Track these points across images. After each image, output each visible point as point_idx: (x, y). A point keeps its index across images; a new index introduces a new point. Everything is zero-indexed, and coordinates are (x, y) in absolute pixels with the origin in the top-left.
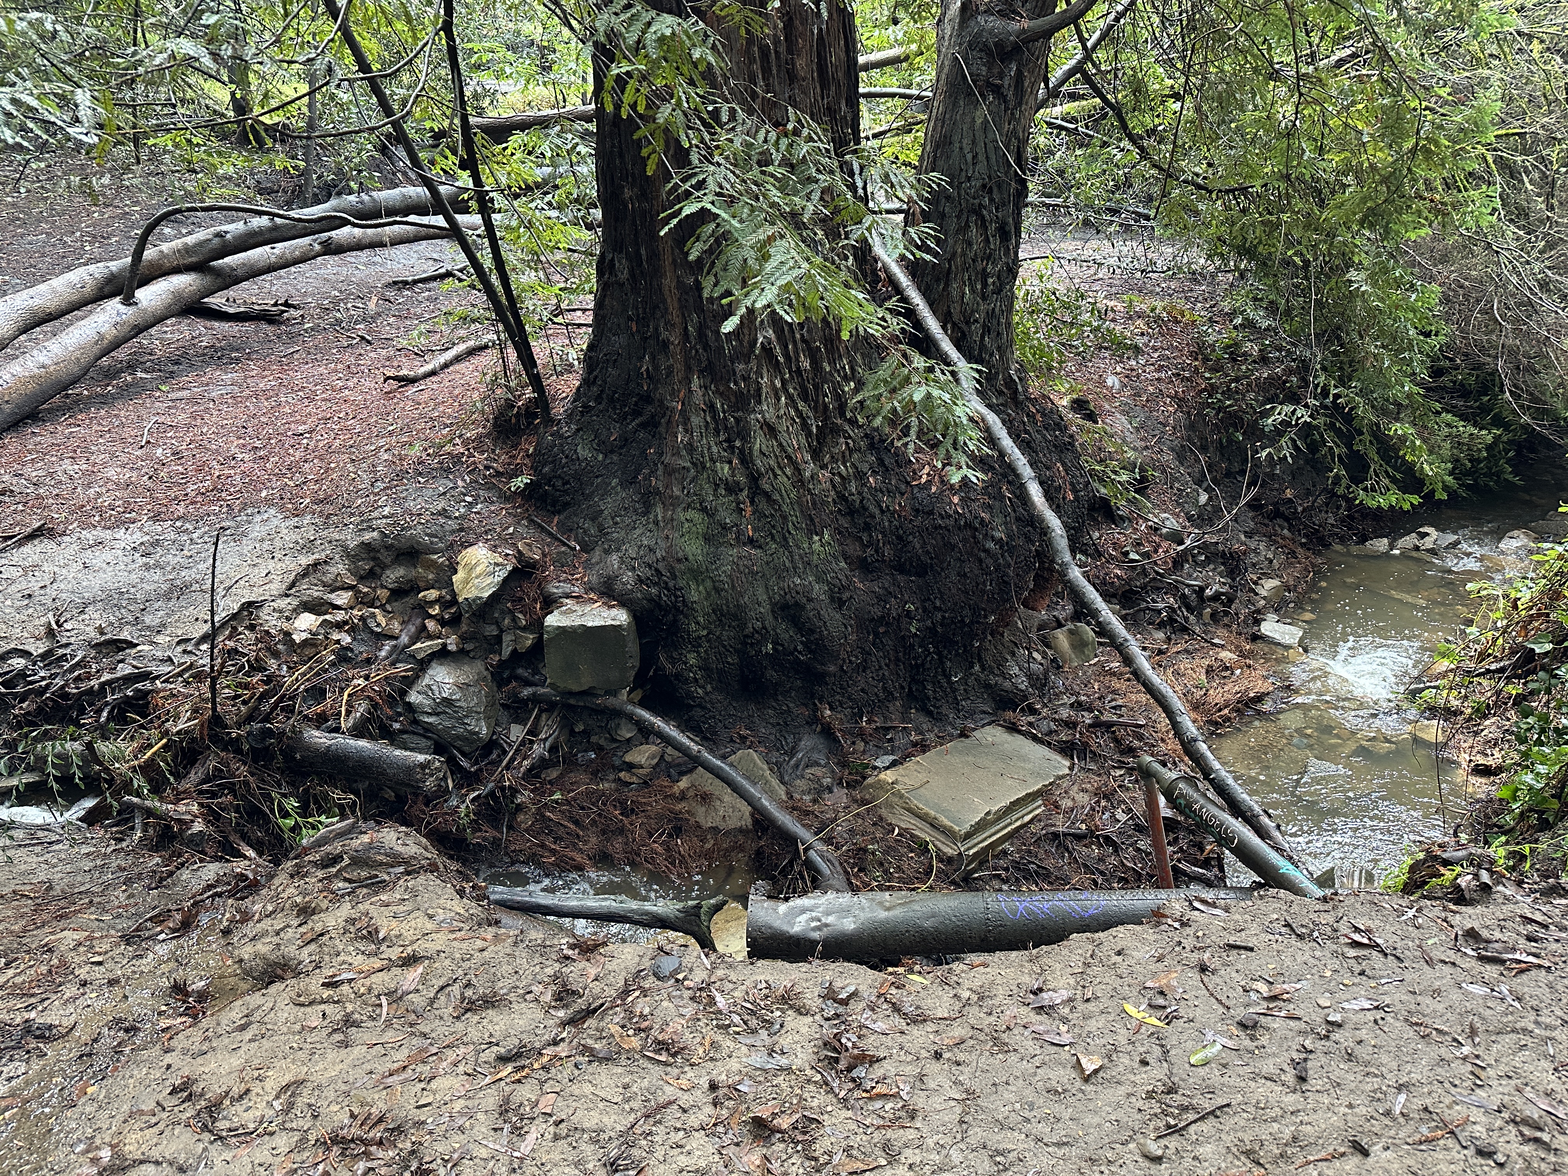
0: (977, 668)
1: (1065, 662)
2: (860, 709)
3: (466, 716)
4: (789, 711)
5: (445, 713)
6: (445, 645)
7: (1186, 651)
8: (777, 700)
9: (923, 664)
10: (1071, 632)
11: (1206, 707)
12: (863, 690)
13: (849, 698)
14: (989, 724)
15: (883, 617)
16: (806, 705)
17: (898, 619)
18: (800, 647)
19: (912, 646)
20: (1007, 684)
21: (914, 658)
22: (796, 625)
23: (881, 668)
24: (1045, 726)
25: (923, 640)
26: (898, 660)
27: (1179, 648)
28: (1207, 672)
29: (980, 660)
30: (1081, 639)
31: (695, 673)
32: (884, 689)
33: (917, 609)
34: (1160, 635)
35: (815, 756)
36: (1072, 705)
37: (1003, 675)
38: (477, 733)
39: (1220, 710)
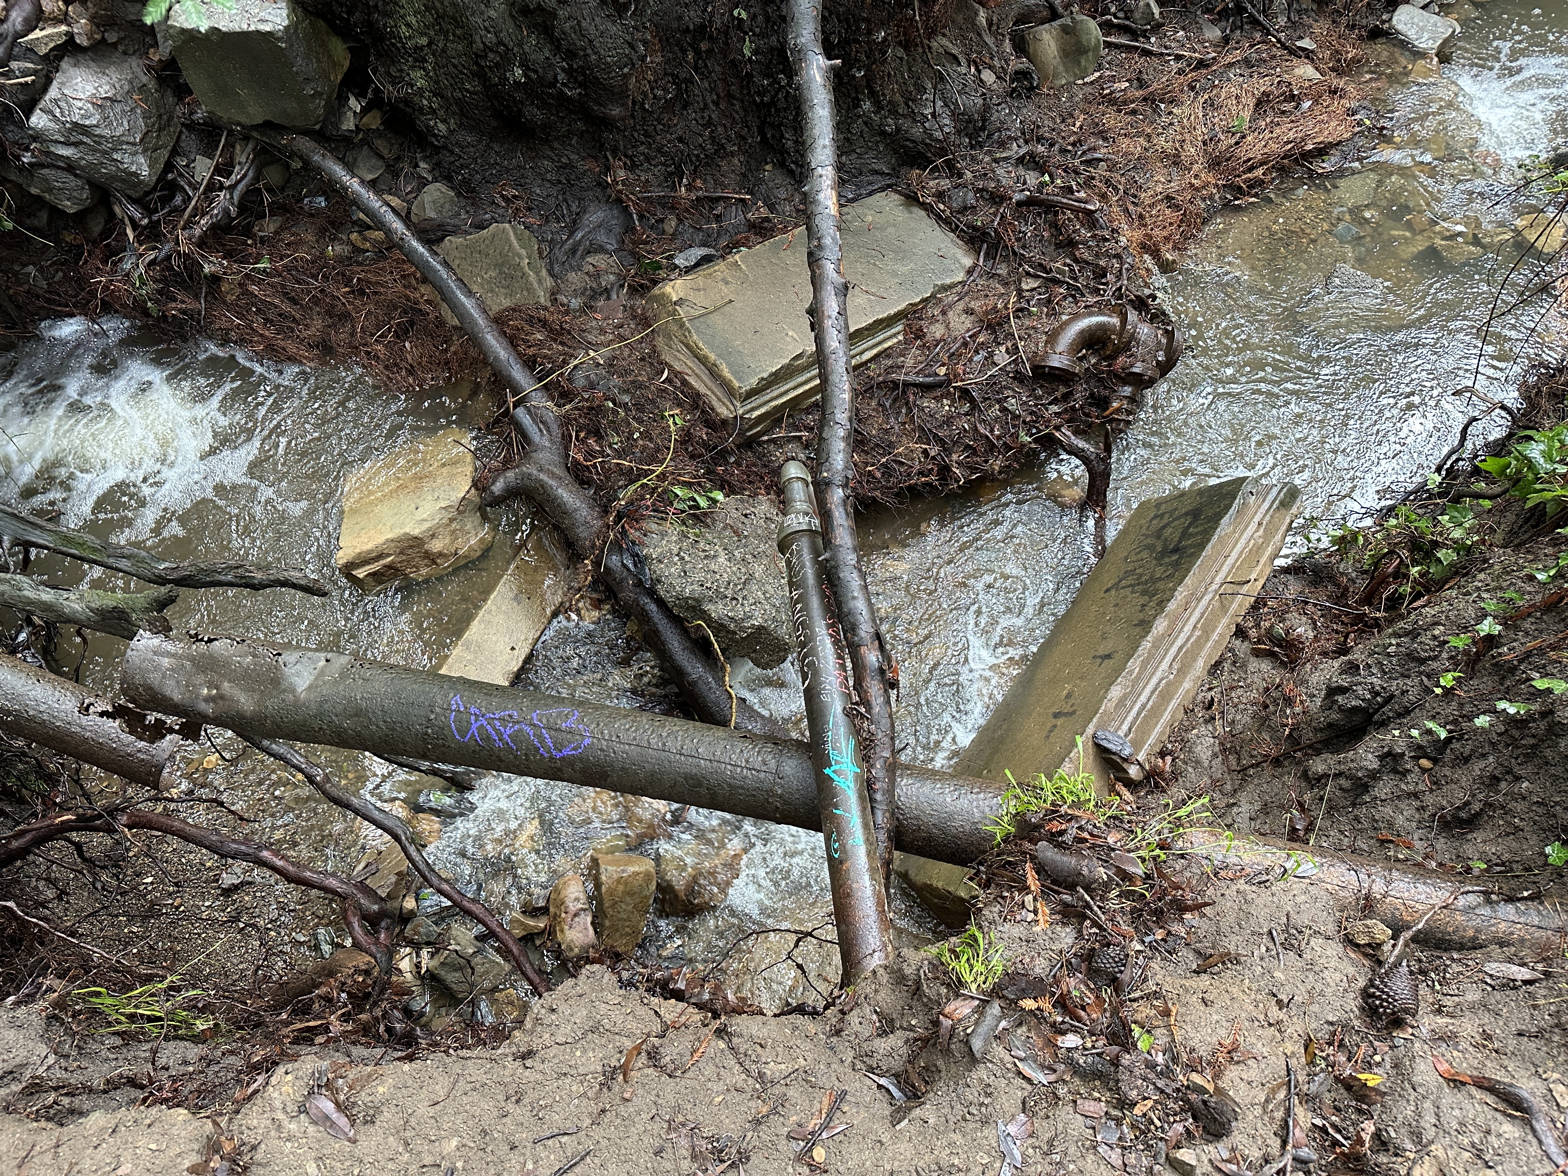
0: (867, 105)
1: (1044, 78)
2: (678, 167)
3: (115, 150)
4: (570, 166)
5: (82, 143)
6: (70, 36)
7: (1247, 62)
8: (552, 149)
9: (773, 103)
10: (1065, 29)
11: (1232, 164)
12: (680, 140)
13: (659, 150)
14: (882, 189)
15: (703, 27)
16: (595, 158)
17: (725, 32)
18: (561, 77)
19: (749, 75)
20: (917, 132)
21: (759, 94)
22: (552, 42)
23: (706, 106)
24: (960, 197)
25: (768, 67)
26: (730, 96)
27: (1237, 55)
28: (1259, 104)
29: (873, 94)
30: (1078, 43)
31: (429, 100)
32: (713, 139)
33: (753, 17)
34: (1214, 33)
35: (602, 238)
36: (1020, 161)
37: (912, 116)
38: (135, 174)
39: (1251, 169)
